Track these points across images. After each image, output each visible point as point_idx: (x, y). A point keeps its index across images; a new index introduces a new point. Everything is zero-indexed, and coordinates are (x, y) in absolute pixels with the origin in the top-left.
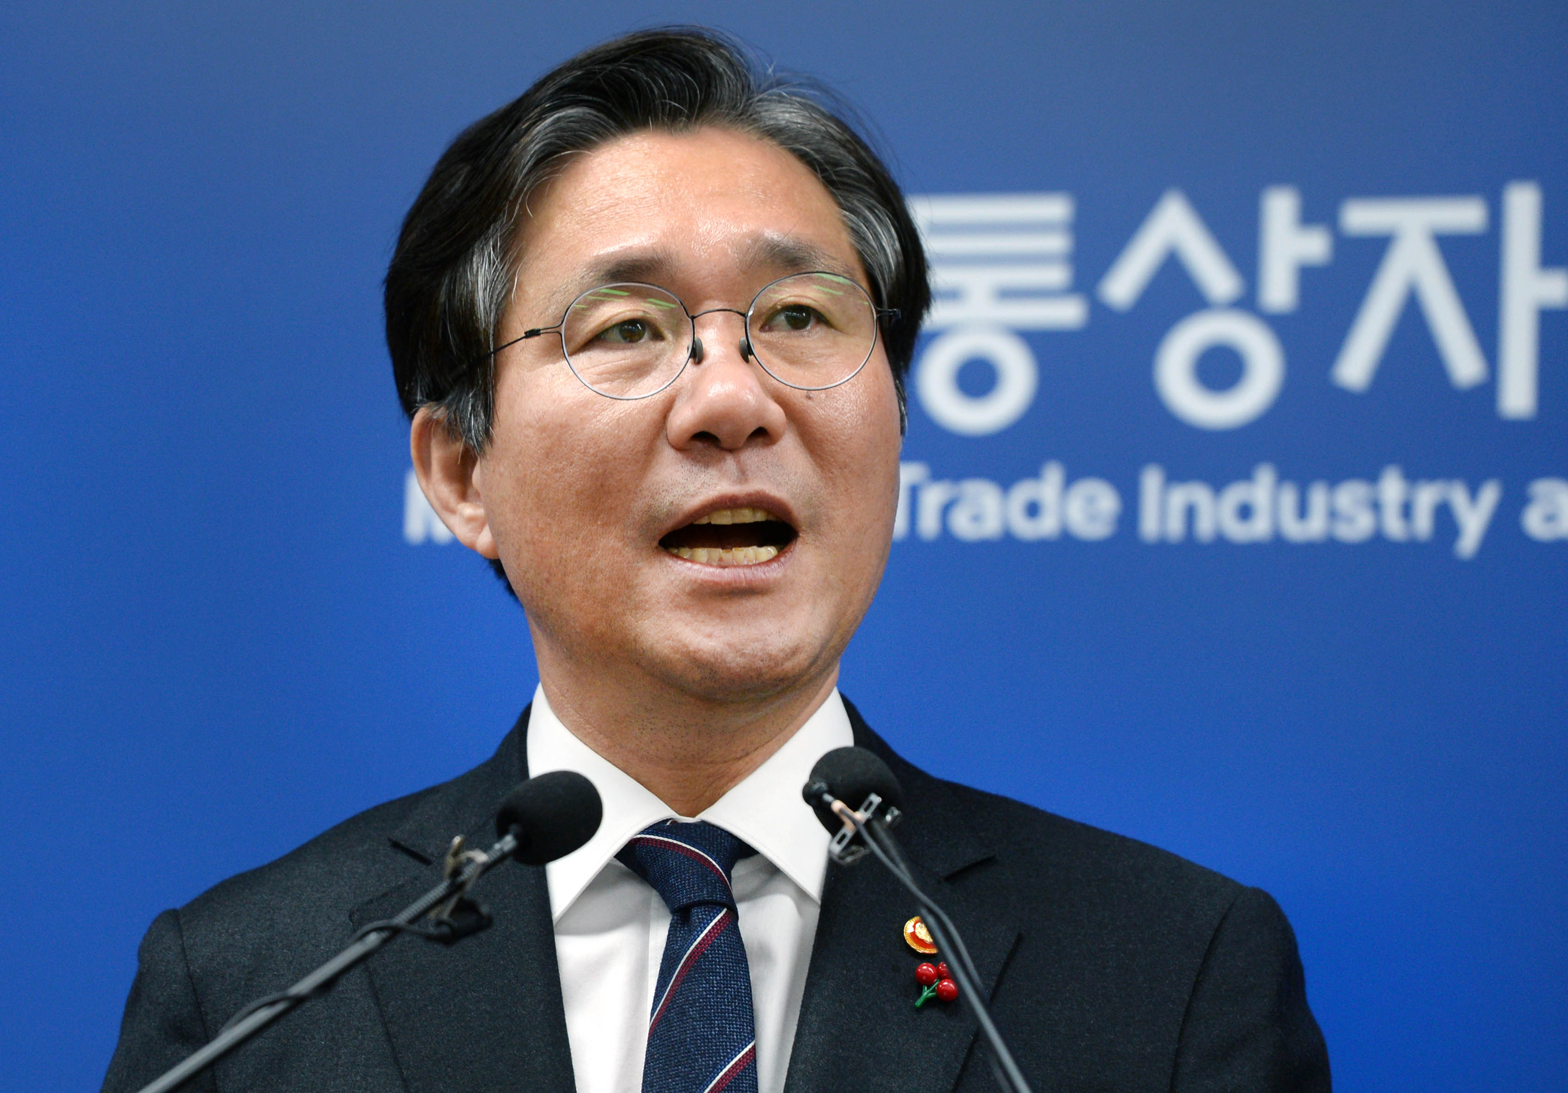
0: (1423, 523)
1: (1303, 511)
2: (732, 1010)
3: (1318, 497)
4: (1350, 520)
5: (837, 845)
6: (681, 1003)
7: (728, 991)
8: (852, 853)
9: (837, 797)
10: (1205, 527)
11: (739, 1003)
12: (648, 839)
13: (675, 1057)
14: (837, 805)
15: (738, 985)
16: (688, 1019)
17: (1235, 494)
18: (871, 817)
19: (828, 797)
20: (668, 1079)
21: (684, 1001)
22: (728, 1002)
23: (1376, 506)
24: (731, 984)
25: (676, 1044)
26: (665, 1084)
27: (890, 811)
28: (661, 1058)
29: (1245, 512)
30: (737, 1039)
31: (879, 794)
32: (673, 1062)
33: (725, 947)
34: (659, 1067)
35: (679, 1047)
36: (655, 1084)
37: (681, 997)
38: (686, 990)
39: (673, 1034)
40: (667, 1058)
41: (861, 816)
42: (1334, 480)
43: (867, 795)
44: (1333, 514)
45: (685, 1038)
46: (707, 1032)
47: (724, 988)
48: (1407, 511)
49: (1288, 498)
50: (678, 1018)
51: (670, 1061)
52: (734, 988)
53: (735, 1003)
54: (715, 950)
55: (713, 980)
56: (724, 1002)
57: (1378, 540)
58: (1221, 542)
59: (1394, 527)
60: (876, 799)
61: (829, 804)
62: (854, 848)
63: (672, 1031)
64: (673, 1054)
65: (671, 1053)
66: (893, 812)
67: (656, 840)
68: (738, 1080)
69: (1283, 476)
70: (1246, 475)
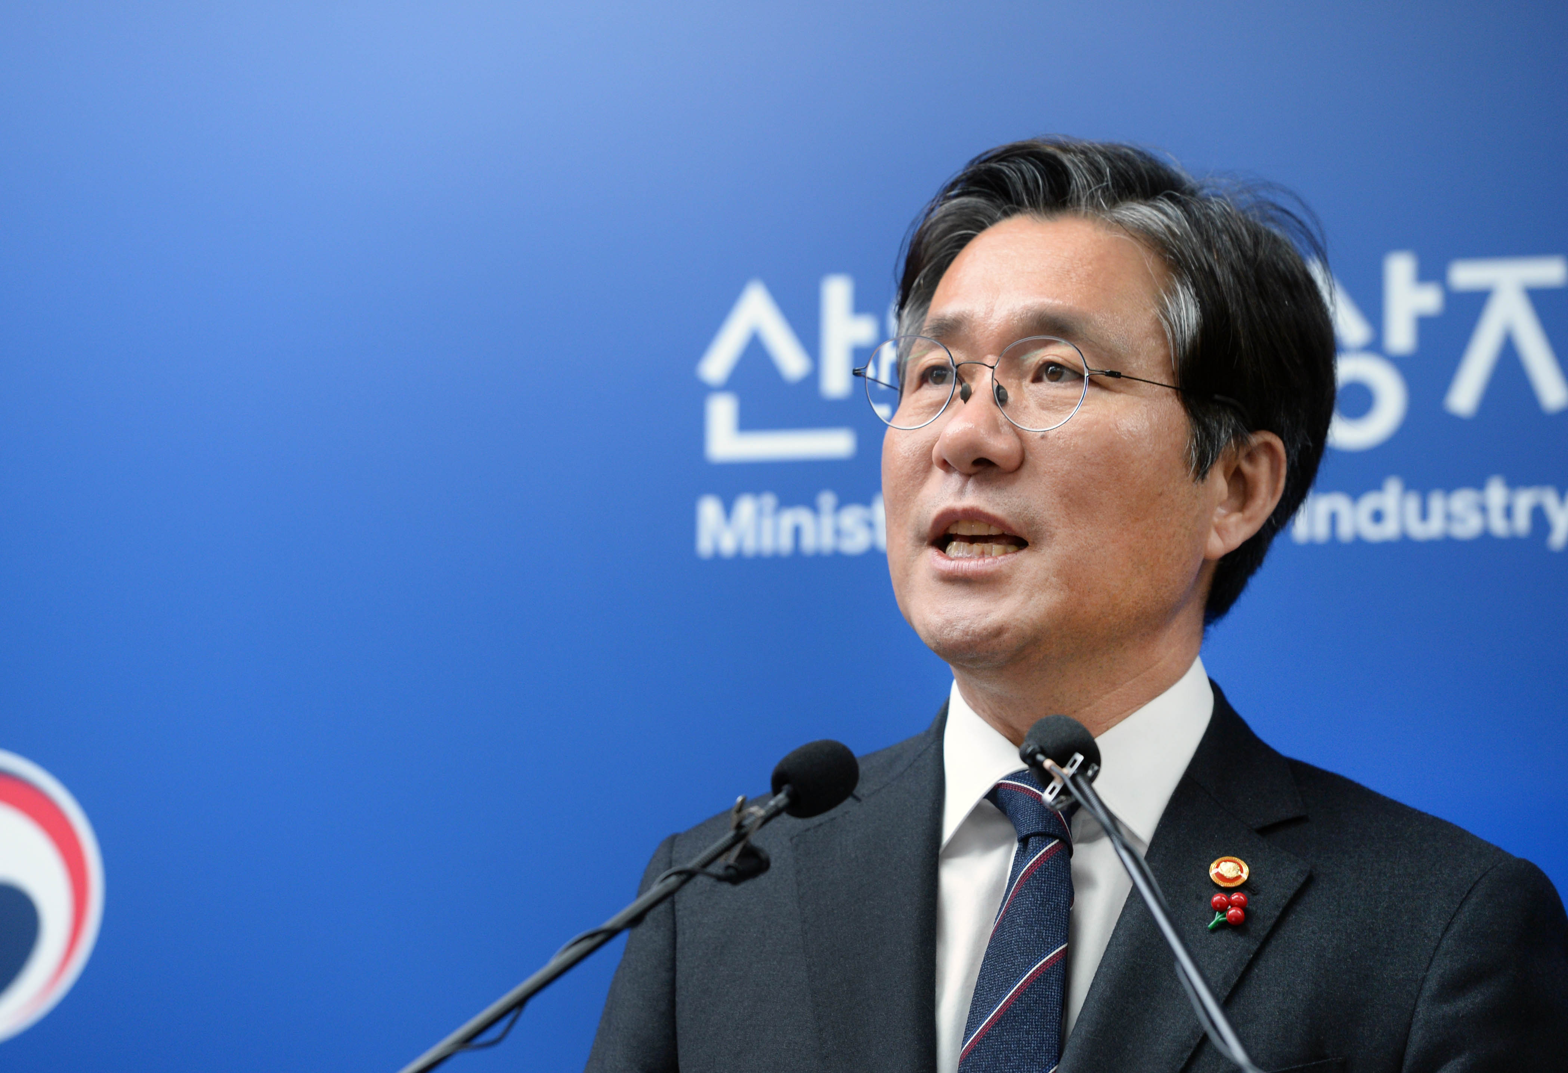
0: (1522, 522)
1: (1424, 515)
2: (1050, 919)
3: (1437, 503)
4: (1463, 521)
5: (1049, 795)
6: (1012, 913)
7: (1049, 904)
8: (1061, 802)
9: (1048, 756)
10: (1346, 530)
11: (1057, 914)
12: (1007, 784)
13: (1003, 956)
14: (1048, 763)
15: (1058, 900)
16: (1015, 926)
17: (1369, 502)
18: (1076, 772)
19: (1040, 757)
20: (995, 973)
21: (1015, 912)
22: (1048, 913)
23: (1483, 509)
24: (1052, 899)
25: (1005, 945)
26: (992, 977)
27: (1091, 767)
28: (993, 956)
29: (1378, 517)
30: (1051, 942)
31: (1081, 753)
32: (1000, 960)
33: (1051, 870)
34: (990, 964)
35: (1006, 948)
36: (986, 977)
37: (1013, 909)
38: (1017, 903)
39: (1004, 938)
40: (997, 956)
41: (1068, 771)
42: (1449, 487)
43: (1071, 754)
44: (1449, 517)
45: (1012, 941)
46: (1027, 936)
47: (1046, 902)
48: (1509, 512)
49: (1413, 504)
50: (1009, 925)
51: (999, 958)
52: (1055, 902)
53: (1054, 913)
54: (1043, 872)
55: (1038, 895)
56: (1045, 913)
57: (1486, 538)
58: (1359, 542)
59: (1499, 526)
60: (1080, 758)
61: (1041, 763)
62: (1062, 797)
63: (1004, 935)
64: (1002, 953)
65: (1000, 952)
66: (1093, 767)
67: (1013, 785)
68: (1047, 974)
69: (1409, 486)
70: (1377, 486)
